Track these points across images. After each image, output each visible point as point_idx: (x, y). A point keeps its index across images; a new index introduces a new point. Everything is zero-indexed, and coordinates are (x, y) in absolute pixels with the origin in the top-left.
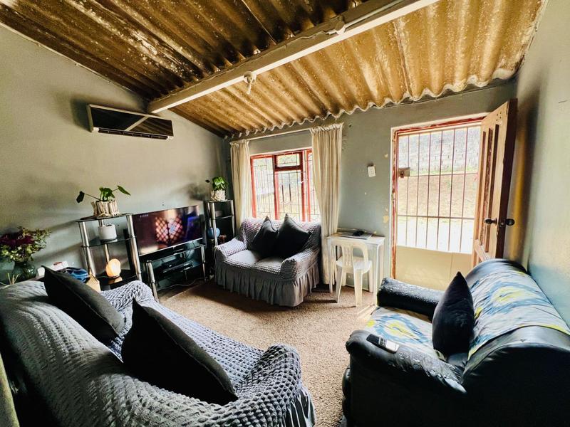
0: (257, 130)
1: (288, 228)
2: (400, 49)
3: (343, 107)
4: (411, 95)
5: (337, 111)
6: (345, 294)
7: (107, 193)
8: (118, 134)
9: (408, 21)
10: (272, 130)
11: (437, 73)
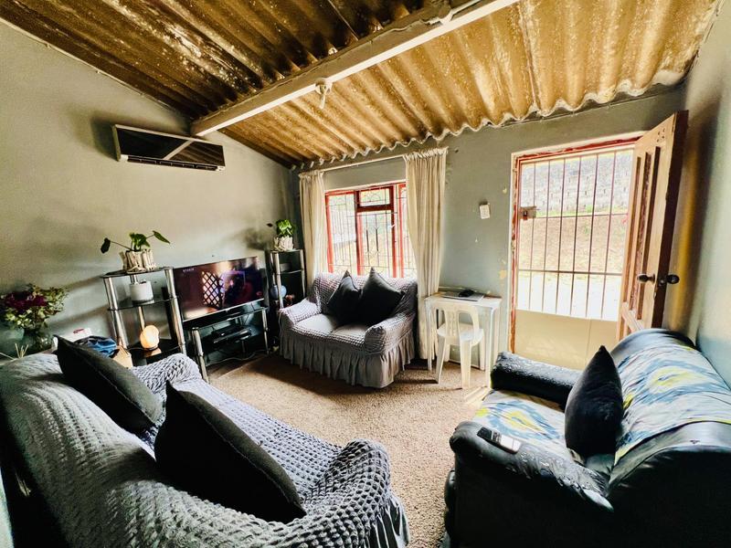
0: (334, 158)
1: (374, 286)
2: (526, 43)
3: (448, 126)
4: (540, 108)
5: (439, 132)
6: (448, 372)
7: (140, 240)
8: (153, 163)
9: (538, 4)
10: (353, 157)
11: (576, 77)
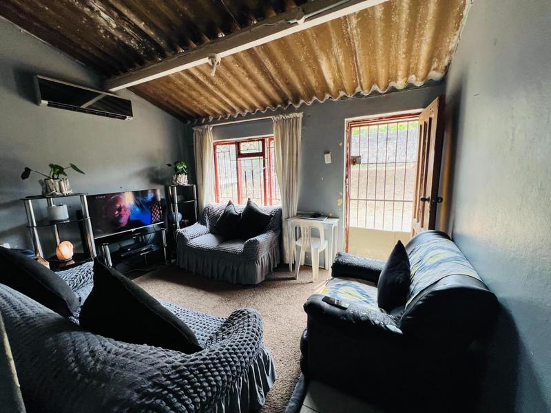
0: (220, 117)
2: (352, 44)
4: (362, 89)
5: (297, 102)
6: (303, 272)
7: (58, 170)
9: (359, 19)
10: (235, 117)
11: (383, 70)
